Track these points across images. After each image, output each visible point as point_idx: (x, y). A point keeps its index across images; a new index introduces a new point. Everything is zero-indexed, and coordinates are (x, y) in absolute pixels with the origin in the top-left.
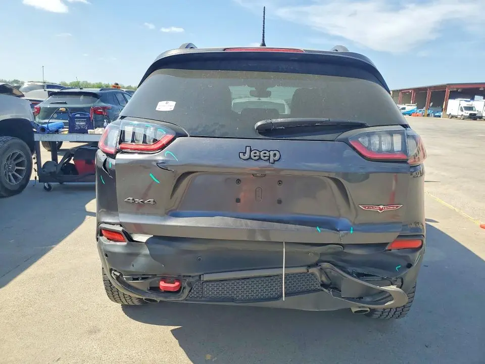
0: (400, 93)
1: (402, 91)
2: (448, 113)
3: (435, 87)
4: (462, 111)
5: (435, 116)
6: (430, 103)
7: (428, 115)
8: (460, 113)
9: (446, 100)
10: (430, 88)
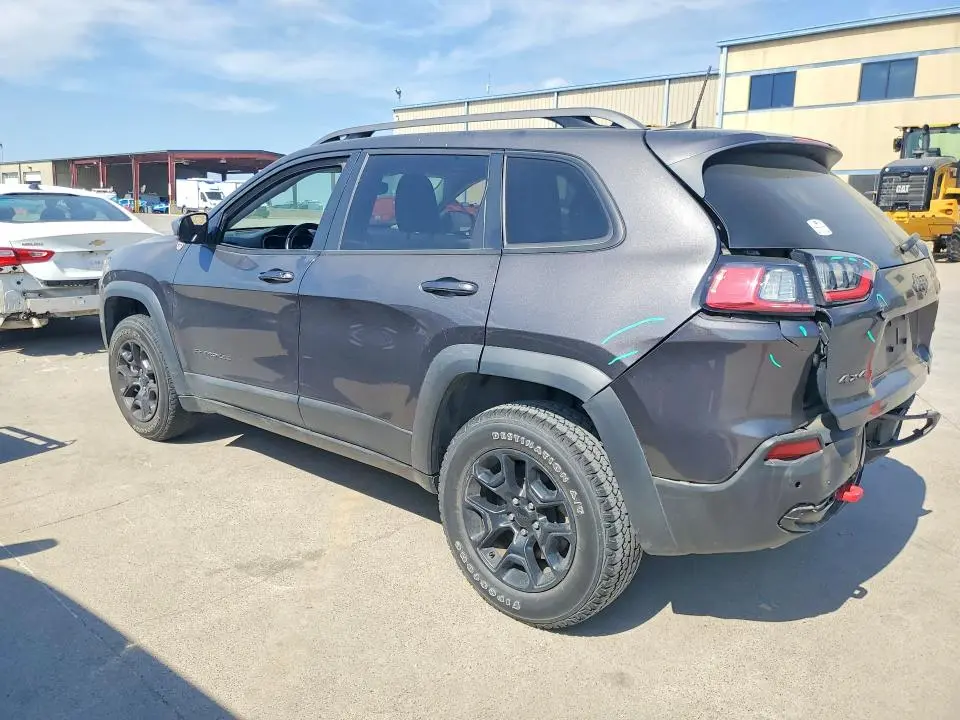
0: (72, 167)
1: (76, 162)
2: (180, 203)
3: (144, 156)
4: (205, 200)
5: (155, 211)
6: (141, 186)
7: (141, 209)
8: (203, 205)
9: (172, 182)
10: (137, 156)
